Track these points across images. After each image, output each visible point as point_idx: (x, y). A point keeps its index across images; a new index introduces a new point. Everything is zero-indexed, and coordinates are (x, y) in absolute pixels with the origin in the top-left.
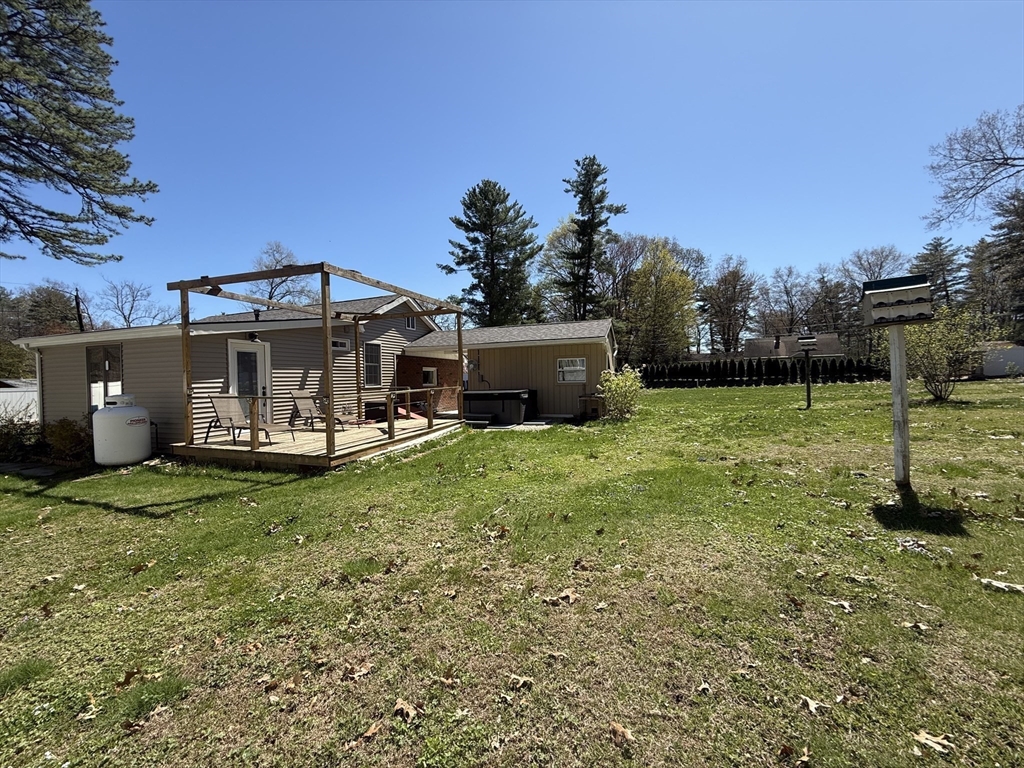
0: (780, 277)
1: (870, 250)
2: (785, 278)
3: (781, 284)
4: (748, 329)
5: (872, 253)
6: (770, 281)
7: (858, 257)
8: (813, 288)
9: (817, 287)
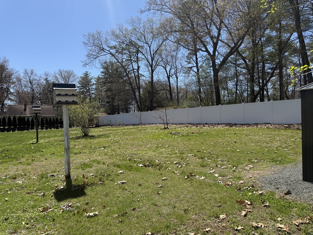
0: (27, 74)
1: (65, 70)
2: (30, 75)
3: (28, 78)
4: (10, 99)
5: (66, 72)
6: (22, 75)
7: (61, 72)
8: (43, 83)
9: (45, 82)
